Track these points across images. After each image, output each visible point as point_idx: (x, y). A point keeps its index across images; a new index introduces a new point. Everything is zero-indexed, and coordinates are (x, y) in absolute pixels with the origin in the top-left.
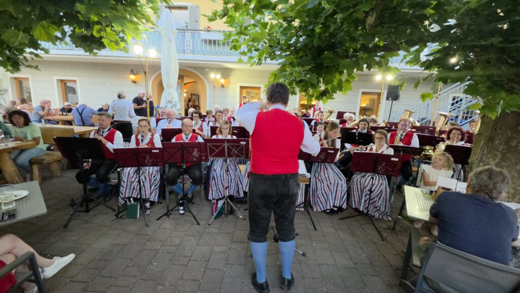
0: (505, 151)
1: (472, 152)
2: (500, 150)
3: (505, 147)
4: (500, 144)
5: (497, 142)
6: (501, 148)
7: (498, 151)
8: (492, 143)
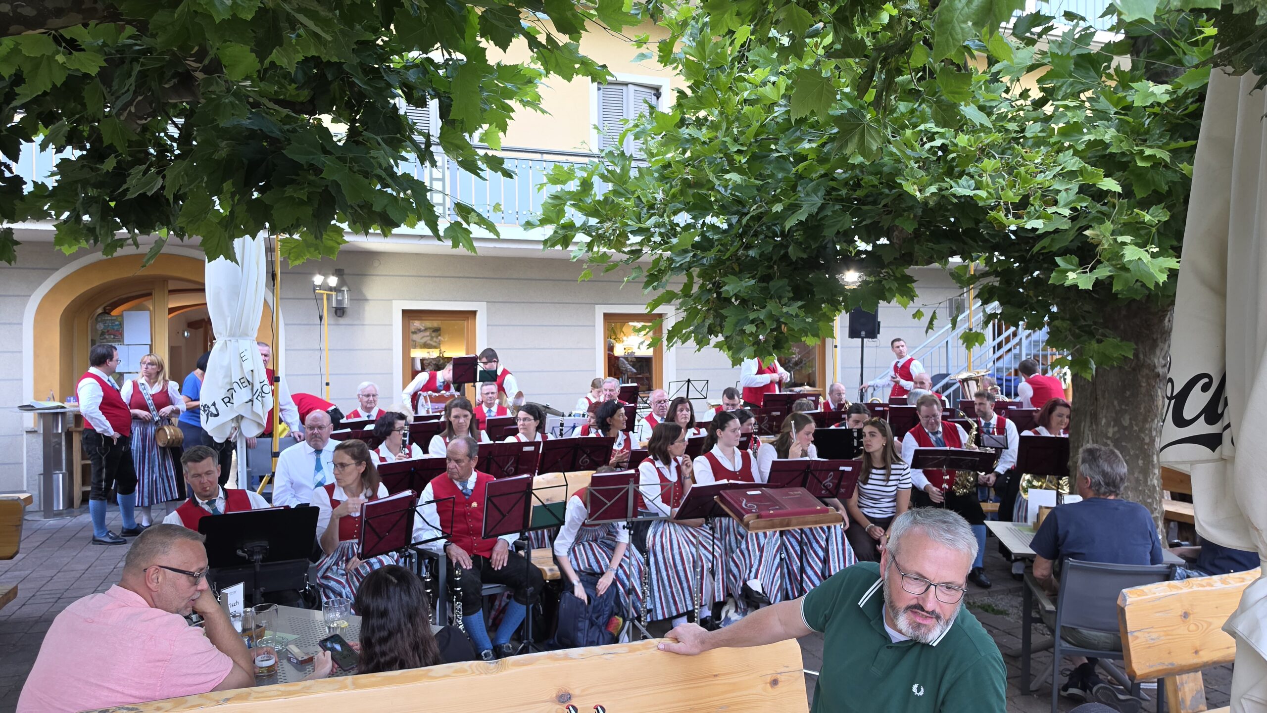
0: (1117, 436)
1: (1071, 446)
2: (1110, 435)
3: (1116, 429)
4: (1108, 425)
5: (1103, 421)
6: (1111, 432)
7: (1108, 438)
8: (1097, 425)
